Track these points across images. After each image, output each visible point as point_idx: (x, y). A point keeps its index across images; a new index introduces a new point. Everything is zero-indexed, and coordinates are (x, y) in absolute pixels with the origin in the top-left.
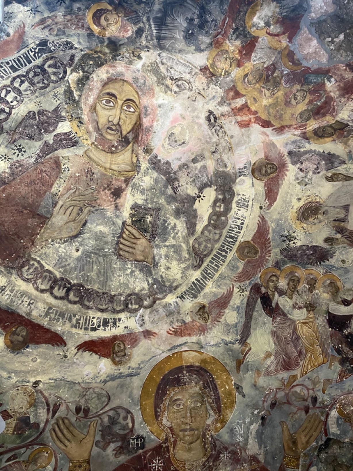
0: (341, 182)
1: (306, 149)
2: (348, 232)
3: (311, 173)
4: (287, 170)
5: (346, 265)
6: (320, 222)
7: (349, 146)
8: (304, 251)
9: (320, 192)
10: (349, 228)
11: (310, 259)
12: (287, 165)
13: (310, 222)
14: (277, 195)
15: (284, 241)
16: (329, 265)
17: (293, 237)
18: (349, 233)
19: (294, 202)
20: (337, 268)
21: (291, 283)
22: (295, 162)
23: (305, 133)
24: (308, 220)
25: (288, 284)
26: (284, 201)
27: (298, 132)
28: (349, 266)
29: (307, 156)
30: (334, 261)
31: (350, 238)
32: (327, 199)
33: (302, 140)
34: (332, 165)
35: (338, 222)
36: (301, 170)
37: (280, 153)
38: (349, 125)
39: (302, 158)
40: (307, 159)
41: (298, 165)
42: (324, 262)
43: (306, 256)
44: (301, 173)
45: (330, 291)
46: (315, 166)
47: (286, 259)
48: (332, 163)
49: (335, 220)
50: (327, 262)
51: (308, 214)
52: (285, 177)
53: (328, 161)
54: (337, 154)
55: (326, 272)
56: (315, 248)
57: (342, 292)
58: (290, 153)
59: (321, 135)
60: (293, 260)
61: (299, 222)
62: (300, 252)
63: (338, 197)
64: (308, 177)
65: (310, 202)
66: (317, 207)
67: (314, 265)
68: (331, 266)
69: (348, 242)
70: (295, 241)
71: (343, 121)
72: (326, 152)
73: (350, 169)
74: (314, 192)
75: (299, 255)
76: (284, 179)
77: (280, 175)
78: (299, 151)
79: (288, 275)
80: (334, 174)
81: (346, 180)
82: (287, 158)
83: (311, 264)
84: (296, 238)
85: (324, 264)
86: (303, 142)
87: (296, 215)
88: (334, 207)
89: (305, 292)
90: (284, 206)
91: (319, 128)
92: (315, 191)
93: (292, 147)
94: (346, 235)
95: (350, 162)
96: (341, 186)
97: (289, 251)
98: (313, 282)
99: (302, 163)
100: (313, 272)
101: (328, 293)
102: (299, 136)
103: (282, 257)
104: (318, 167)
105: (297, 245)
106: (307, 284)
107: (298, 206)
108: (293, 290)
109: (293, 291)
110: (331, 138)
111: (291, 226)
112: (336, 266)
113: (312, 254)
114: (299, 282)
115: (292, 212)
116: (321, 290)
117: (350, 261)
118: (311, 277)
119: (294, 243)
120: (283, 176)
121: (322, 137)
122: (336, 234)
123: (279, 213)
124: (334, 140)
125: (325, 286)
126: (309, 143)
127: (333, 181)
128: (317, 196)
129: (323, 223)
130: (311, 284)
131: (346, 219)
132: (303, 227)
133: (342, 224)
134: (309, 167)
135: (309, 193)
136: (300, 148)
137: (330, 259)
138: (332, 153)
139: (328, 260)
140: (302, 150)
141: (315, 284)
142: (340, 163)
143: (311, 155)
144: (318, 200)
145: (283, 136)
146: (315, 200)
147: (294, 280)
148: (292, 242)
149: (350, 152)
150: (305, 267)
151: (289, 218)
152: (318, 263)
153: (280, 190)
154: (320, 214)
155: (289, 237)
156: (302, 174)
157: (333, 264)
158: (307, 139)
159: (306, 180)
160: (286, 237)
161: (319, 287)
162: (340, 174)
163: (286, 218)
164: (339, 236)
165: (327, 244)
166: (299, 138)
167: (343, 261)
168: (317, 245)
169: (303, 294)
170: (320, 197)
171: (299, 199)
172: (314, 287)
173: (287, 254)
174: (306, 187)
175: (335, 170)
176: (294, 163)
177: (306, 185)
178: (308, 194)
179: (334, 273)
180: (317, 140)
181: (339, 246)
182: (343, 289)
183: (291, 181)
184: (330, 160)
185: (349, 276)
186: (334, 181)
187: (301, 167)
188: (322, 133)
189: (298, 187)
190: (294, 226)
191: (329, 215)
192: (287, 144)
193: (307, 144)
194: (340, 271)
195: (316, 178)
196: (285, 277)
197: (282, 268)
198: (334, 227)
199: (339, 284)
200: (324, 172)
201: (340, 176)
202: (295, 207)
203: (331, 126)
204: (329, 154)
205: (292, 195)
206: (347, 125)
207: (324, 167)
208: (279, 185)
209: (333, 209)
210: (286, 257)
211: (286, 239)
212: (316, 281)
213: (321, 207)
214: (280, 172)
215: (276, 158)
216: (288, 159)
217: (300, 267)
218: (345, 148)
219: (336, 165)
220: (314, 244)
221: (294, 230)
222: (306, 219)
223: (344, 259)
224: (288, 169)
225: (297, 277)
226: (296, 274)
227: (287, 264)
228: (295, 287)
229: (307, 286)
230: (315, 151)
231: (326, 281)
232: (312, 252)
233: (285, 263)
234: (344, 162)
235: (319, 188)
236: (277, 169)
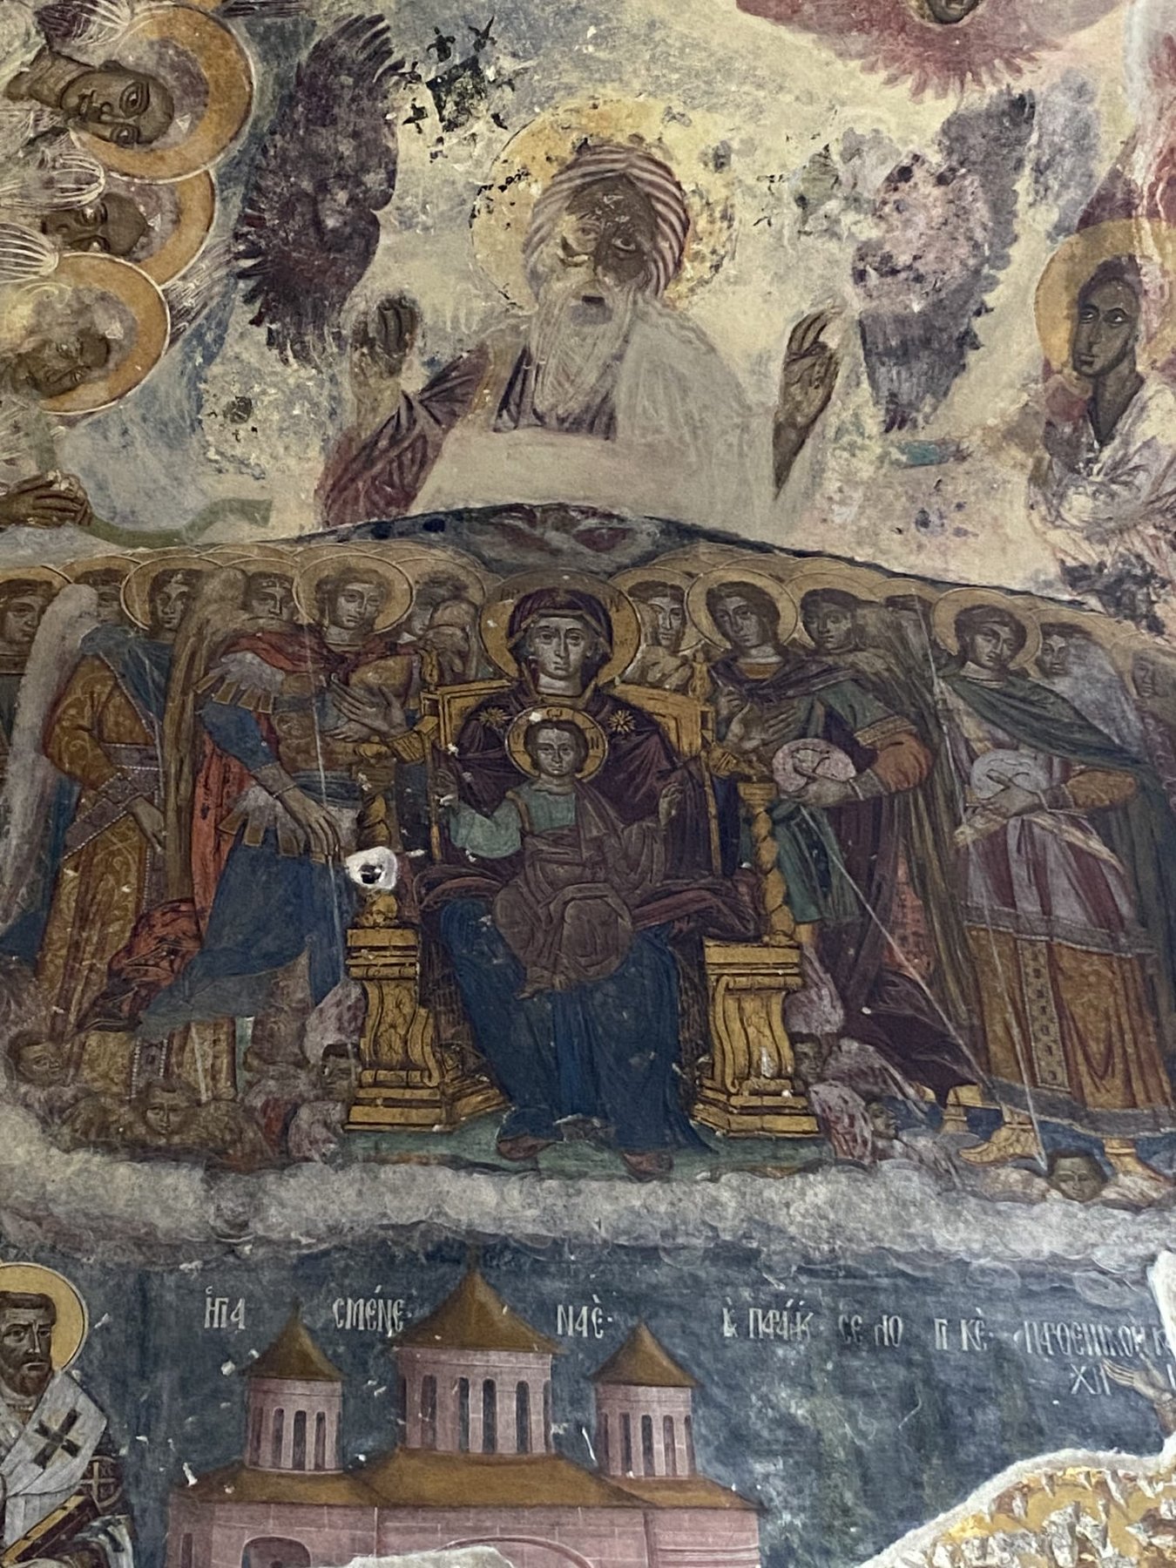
0: (773, 397)
1: (1021, 206)
2: (434, 432)
3: (869, 230)
4: (919, 89)
5: (212, 427)
6: (535, 277)
7: (995, 450)
8: (350, 179)
9: (737, 281)
10: (456, 432)
11: (286, 211)
12: (955, 84)
13: (553, 221)
14: (779, 19)
15: (443, 47)
16: (223, 325)
17: (461, 109)
18: (423, 437)
19: (713, 129)
20: (198, 376)
21: (117, 88)
22: (961, 139)
23: (1128, 208)
24: (570, 210)
25: (113, 68)
26: (724, 67)
27: (1142, 173)
28: (205, 447)
29: (981, 211)
30: (251, 357)
31: (394, 441)
32: (683, 322)
33: (1087, 187)
34: (889, 352)
35: (506, 374)
36: (905, 173)
37: (1040, 43)
38: (1103, 444)
39: (972, 183)
40: (963, 213)
41: (935, 158)
42: (249, 299)
43: (306, 185)
44: (886, 171)
45: (45, 343)
46: (903, 259)
47: (304, 56)
48: (904, 354)
49: (525, 357)
50: (242, 315)
51: (609, 213)
52: (883, 74)
53: (917, 332)
54: (962, 389)
55: (180, 315)
56: (358, 243)
57: (35, 411)
58: (1020, 109)
59: (1095, 301)
60: (291, 101)
61: (566, 151)
62: (346, 148)
63: (680, 378)
64: (848, 219)
65: (686, 225)
66: (643, 266)
67: (237, 236)
68: (220, 340)
69: (366, 435)
70: (431, 123)
71: (1133, 411)
72: (978, 324)
73: (852, 449)
74: (746, 252)
75: (323, 140)
76: (872, 68)
77: (899, 44)
78: (1020, 164)
79: (183, 69)
80: (831, 363)
81: (778, 430)
82: (992, 90)
83: (245, 219)
84: (451, 126)
85: (238, 298)
86: (1073, 193)
87: (621, 139)
88: (619, 357)
89: (49, 183)
90: (696, 61)
91: (1136, 292)
92: (751, 258)
93: (1053, 121)
94: (413, 422)
95: (896, 454)
96: (752, 397)
97: (360, 78)
98: (121, 235)
99: (941, 180)
100: (192, 232)
101: (31, 332)
102: (1115, 175)
103: (325, 29)
104: (894, 272)
105: (405, 133)
106: (106, 197)
107: (680, 154)
108: (73, 101)
109: (59, 102)
110: (1065, 354)
111: (547, 101)
112: (216, 369)
113: (318, 223)
114: (123, 143)
115: (645, 110)
116: (62, 290)
117: (238, 451)
118: (156, 223)
119: (419, 113)
120: (894, 58)
121: (1084, 307)
122: (431, 363)
123: (652, 25)
124: (1048, 370)
125: (83, 309)
126: (1060, 229)
127: (793, 357)
128: (716, 268)
129: (521, 292)
130: (103, 218)
131: (516, 421)
132: (524, 174)
133: (489, 397)
134: (907, 223)
135: (745, 214)
136: (1039, 170)
137: (261, 334)
138: (972, 357)
139: (257, 322)
140: (1023, 184)
141: (106, 246)
142: (893, 396)
143: (979, 235)
144: (690, 270)
145: (1140, 75)
146: (698, 256)
147: (139, 105)
148: (426, 99)
149: (961, 456)
150: (226, 179)
151: (609, 91)
152: (247, 263)
153: (805, 40)
154: (595, 281)
155: (466, 81)
156: (876, 175)
157: (232, 347)
158: (1087, 220)
159: (832, 206)
160: (472, 65)
161: (79, 275)
162: (828, 398)
163: (612, 72)
164: (414, 379)
165: (374, 315)
166: (1102, 170)
167: (242, 408)
168: (379, 256)
169: (32, 172)
170: (703, 282)
171: (720, 160)
172: (82, 244)
173: (340, 64)
174: (788, 198)
175: (854, 371)
176: (955, 132)
177: (802, 201)
178: (739, 214)
179: (171, 357)
180: (1070, 277)
181: (345, 381)
182: (52, 417)
183: (848, 112)
184: (926, 342)
185: (140, 449)
186: (788, 364)
187: (919, 173)
188: (1105, 308)
189: (798, 157)
190: (544, 117)
191: (568, 328)
192: (1081, 91)
193: (1055, 216)
194: (179, 393)
195: (833, 262)
196: (165, 42)
197: (238, 27)
198: (481, 350)
199: (93, 392)
200: (856, 303)
201: (817, 395)
202: (673, 133)
203: (1126, 353)
204: (967, 340)
205: (758, 110)
206: (1104, 438)
207: (886, 307)
208: (841, 31)
209: (605, 349)
210: (320, 52)
211: (457, 60)
212: (127, 254)
213: (641, 288)
214: (923, 40)
215: (1015, 19)
216: (982, 95)
217: (237, 146)
218: (987, 430)
219: (889, 373)
220: (385, 240)
221: (514, 121)
222: (580, 200)
223: (258, 413)
224: (929, 93)
225: (162, 131)
226: (182, 123)
227: (264, 58)
228: (86, 116)
229: (91, 196)
230: (1001, 260)
231: (122, 315)
232: (331, 223)
233: (275, 44)
234: (897, 418)
235: (761, 281)
236: (942, 21)
